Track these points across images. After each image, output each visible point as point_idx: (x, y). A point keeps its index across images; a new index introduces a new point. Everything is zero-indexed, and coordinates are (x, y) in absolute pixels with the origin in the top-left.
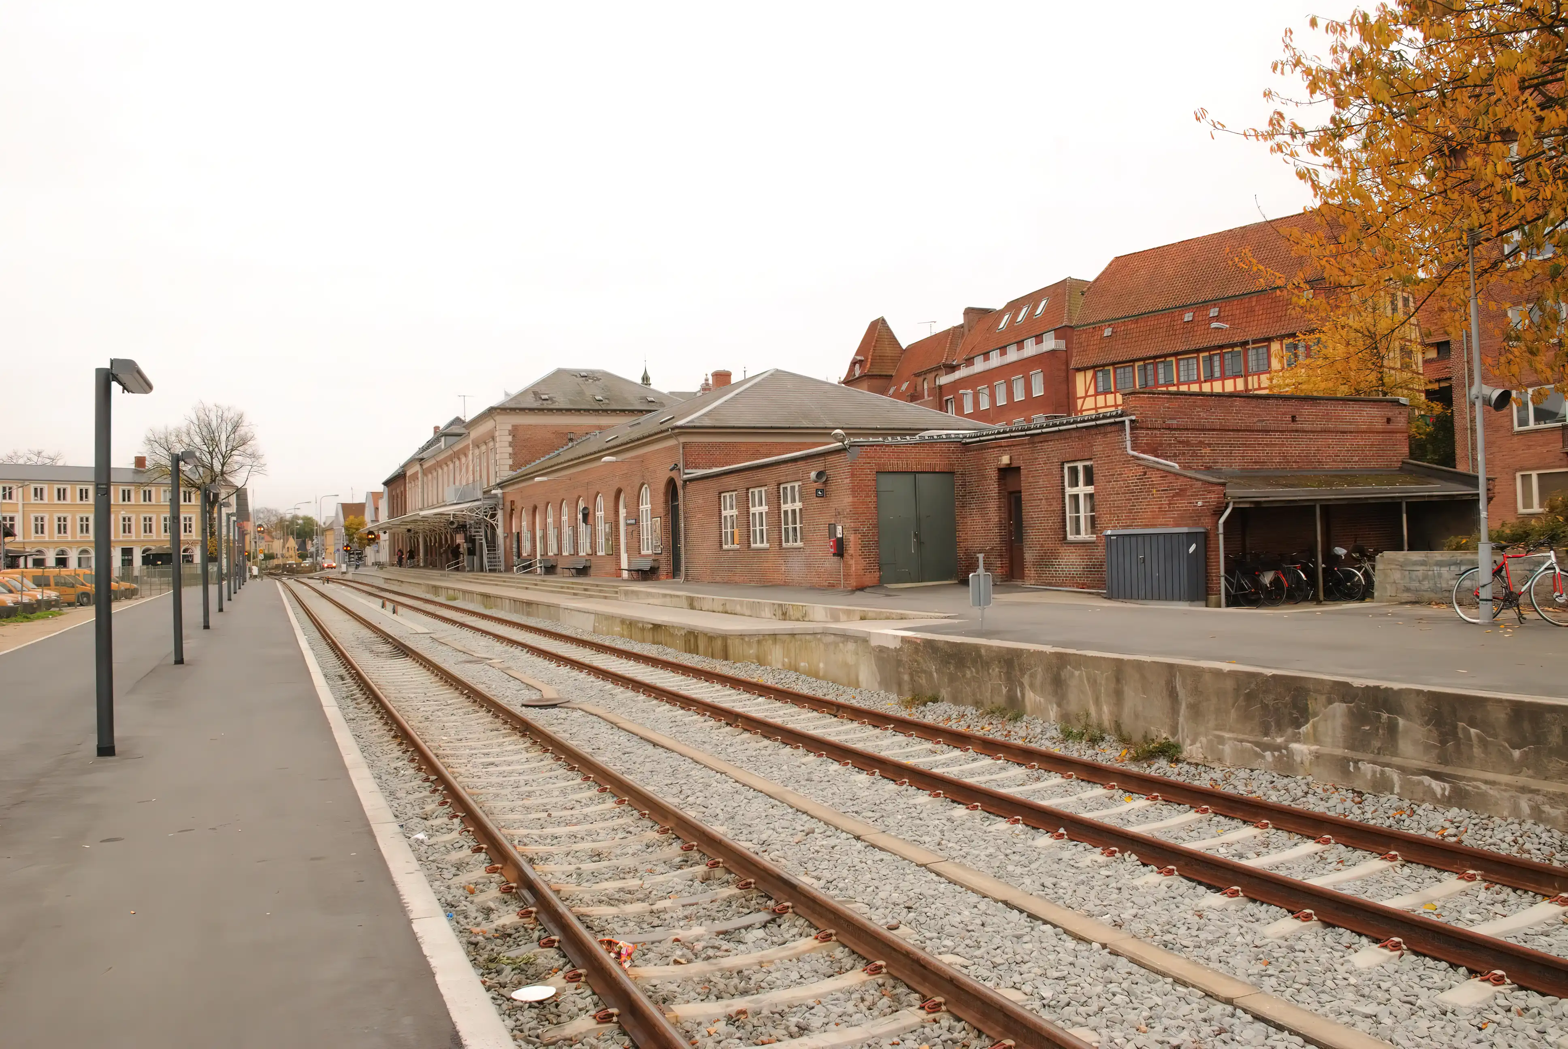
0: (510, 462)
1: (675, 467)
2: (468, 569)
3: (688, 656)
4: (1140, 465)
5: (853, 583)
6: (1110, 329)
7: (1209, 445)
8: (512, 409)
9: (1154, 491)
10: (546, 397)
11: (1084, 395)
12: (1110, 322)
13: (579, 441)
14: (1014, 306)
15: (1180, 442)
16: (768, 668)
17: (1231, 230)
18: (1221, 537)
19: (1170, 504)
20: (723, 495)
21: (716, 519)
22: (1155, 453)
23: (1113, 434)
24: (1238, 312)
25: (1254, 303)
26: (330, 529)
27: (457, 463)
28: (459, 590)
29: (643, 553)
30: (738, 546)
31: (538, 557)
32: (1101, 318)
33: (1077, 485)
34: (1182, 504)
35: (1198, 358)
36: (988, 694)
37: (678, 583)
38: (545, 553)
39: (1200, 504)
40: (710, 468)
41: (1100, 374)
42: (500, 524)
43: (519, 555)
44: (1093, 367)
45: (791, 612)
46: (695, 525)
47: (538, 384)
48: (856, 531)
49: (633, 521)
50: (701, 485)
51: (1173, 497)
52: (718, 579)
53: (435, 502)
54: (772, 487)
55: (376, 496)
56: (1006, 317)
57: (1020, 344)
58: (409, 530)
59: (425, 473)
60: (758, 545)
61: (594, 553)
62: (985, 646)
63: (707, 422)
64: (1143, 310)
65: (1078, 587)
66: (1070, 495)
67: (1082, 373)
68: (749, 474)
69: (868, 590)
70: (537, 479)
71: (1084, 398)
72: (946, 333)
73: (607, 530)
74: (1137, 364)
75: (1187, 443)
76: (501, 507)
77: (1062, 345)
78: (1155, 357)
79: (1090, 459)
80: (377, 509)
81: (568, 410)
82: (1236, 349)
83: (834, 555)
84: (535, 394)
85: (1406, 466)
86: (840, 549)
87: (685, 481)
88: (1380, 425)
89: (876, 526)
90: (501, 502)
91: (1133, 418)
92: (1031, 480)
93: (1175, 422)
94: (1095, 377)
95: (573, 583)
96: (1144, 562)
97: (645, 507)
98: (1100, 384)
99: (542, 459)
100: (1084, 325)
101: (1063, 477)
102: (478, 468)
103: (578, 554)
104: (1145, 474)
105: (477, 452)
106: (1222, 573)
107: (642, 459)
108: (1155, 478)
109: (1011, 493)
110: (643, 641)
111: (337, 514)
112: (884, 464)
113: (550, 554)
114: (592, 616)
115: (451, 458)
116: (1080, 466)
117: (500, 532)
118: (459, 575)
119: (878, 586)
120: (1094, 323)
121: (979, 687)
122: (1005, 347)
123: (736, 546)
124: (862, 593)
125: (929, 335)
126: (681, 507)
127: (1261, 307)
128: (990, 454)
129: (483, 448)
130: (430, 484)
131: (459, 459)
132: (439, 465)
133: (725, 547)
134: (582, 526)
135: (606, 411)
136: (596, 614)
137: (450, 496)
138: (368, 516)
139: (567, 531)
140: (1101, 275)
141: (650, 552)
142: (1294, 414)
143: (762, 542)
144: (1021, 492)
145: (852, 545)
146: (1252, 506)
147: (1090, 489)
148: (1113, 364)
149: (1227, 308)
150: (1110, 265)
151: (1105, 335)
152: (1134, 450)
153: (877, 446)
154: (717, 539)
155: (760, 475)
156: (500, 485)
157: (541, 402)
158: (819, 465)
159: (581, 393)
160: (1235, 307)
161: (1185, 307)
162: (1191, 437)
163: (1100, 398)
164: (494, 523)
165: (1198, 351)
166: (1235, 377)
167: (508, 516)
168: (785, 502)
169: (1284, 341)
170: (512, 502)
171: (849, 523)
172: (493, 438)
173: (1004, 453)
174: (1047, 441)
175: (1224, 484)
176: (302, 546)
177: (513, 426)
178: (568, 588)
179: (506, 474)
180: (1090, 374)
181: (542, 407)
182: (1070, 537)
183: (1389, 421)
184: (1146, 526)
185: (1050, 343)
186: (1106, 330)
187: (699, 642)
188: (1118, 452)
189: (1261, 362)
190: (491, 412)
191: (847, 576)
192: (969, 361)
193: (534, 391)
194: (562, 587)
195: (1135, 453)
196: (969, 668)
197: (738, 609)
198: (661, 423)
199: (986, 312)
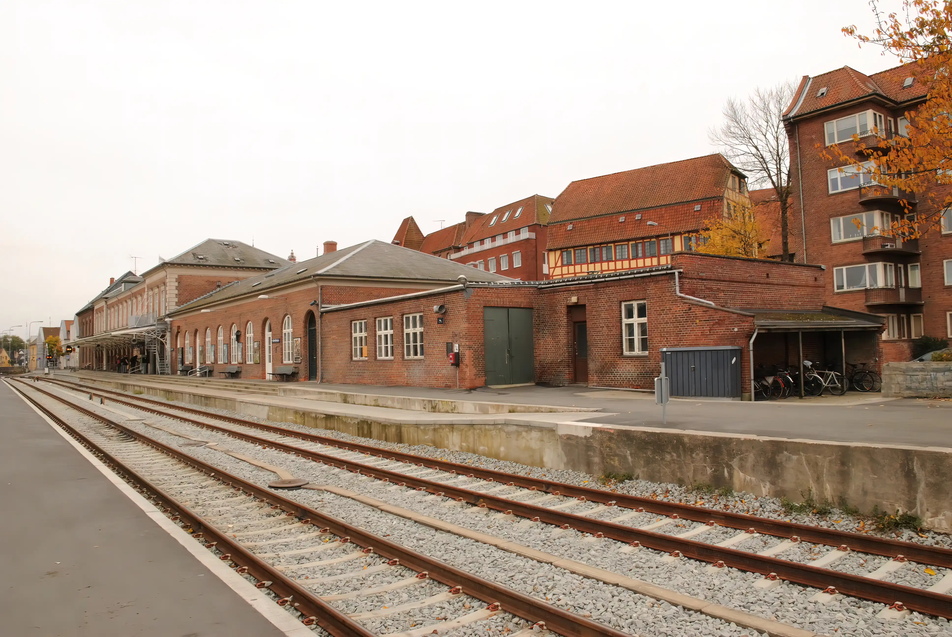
0: (176, 300)
1: (315, 304)
2: (143, 372)
3: (363, 439)
4: (686, 303)
5: (467, 384)
6: (571, 226)
7: (723, 291)
8: (179, 264)
9: (698, 321)
10: (202, 257)
11: (554, 266)
12: (571, 221)
13: (224, 287)
14: (500, 211)
15: (707, 288)
16: (446, 450)
17: (645, 168)
18: (751, 353)
19: (710, 330)
20: (353, 322)
21: (348, 339)
22: (693, 294)
23: (663, 282)
24: (653, 217)
25: (663, 212)
26: (33, 344)
27: (135, 301)
28: (144, 387)
29: (284, 362)
30: (367, 359)
31: (198, 365)
32: (565, 218)
33: (632, 317)
34: (721, 330)
35: (628, 245)
36: (691, 474)
37: (316, 384)
38: (203, 362)
39: (736, 330)
40: (339, 304)
41: (565, 254)
42: (168, 342)
43: (183, 362)
44: (560, 249)
45: (441, 406)
46: (330, 344)
47: (196, 248)
48: (470, 347)
49: (278, 341)
50: (336, 315)
51: (714, 325)
52: (349, 381)
53: (116, 327)
54: (397, 318)
55: (68, 323)
56: (495, 218)
57: (505, 235)
58: (98, 345)
59: (109, 307)
60: (384, 357)
61: (244, 362)
62: (688, 435)
63: (338, 272)
64: (592, 214)
65: (633, 388)
66: (626, 324)
67: (553, 253)
68: (376, 308)
69: (478, 389)
70: (203, 311)
71: (555, 268)
72: (454, 227)
73: (256, 346)
74: (589, 248)
75: (711, 289)
76: (169, 330)
77: (533, 235)
78: (601, 244)
79: (644, 299)
80: (68, 332)
81: (217, 266)
82: (653, 240)
83: (452, 364)
84: (194, 254)
85: (825, 309)
86: (457, 361)
87: (322, 313)
88: (811, 282)
89: (483, 345)
90: (169, 327)
91: (681, 270)
92: (594, 313)
93: (704, 274)
94: (561, 255)
95: (234, 383)
96: (694, 370)
97: (288, 330)
98: (565, 259)
99: (198, 299)
100: (555, 223)
101: (621, 311)
102: (151, 304)
103: (230, 363)
104: (690, 309)
105: (151, 293)
106: (752, 377)
107: (286, 298)
108: (699, 312)
109: (575, 323)
110: (316, 427)
111: (39, 335)
112: (489, 301)
113: (208, 362)
114: (267, 408)
115: (130, 297)
116: (635, 304)
117: (168, 347)
118: (138, 376)
119: (485, 387)
120: (561, 222)
121: (680, 468)
122: (495, 236)
123: (364, 358)
124: (475, 391)
125: (440, 229)
126: (319, 330)
127: (668, 215)
128: (560, 297)
129: (156, 290)
130: (113, 315)
131: (136, 298)
132: (120, 302)
133: (354, 359)
134: (234, 344)
135: (242, 268)
136: (270, 406)
137: (132, 323)
138: (62, 336)
139: (222, 347)
140: (563, 192)
141: (291, 362)
142: (768, 272)
143: (387, 355)
144: (586, 322)
145: (467, 357)
146: (767, 332)
147: (644, 320)
148: (573, 247)
149: (646, 215)
150: (569, 186)
151: (568, 229)
152: (681, 293)
153: (484, 288)
154: (349, 353)
155: (385, 308)
156: (169, 316)
157: (198, 260)
158: (440, 301)
159: (225, 256)
160: (651, 214)
161: (620, 213)
162: (714, 285)
163: (565, 269)
164: (164, 341)
165: (629, 240)
166: (652, 257)
167: (174, 337)
168: (408, 327)
169: (683, 236)
170: (179, 327)
171: (464, 342)
172: (165, 284)
173: (572, 294)
174: (609, 287)
175: (753, 316)
176: (12, 356)
177: (179, 276)
178: (231, 386)
179: (173, 308)
180: (558, 253)
181: (199, 263)
182: (626, 353)
183: (816, 279)
184: (690, 345)
185: (525, 234)
186: (569, 226)
187: (372, 429)
188: (669, 294)
189: (668, 248)
190: (164, 265)
191: (462, 380)
192: (471, 245)
193: (194, 253)
194: (226, 386)
195: (682, 295)
196: (670, 453)
197: (389, 403)
198: (298, 274)
199: (479, 215)
